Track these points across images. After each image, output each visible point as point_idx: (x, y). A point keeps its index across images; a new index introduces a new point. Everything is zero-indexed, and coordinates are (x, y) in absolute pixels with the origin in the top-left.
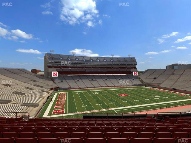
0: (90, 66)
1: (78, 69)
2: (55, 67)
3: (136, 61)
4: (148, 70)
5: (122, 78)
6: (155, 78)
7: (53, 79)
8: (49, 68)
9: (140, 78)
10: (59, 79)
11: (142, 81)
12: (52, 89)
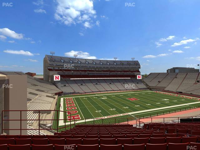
0: (93, 69)
1: (81, 72)
2: (56, 70)
3: (139, 65)
4: (151, 73)
5: (126, 81)
6: (159, 82)
7: (54, 83)
8: (50, 71)
9: (144, 82)
10: (62, 84)
11: (147, 85)
12: (56, 94)
